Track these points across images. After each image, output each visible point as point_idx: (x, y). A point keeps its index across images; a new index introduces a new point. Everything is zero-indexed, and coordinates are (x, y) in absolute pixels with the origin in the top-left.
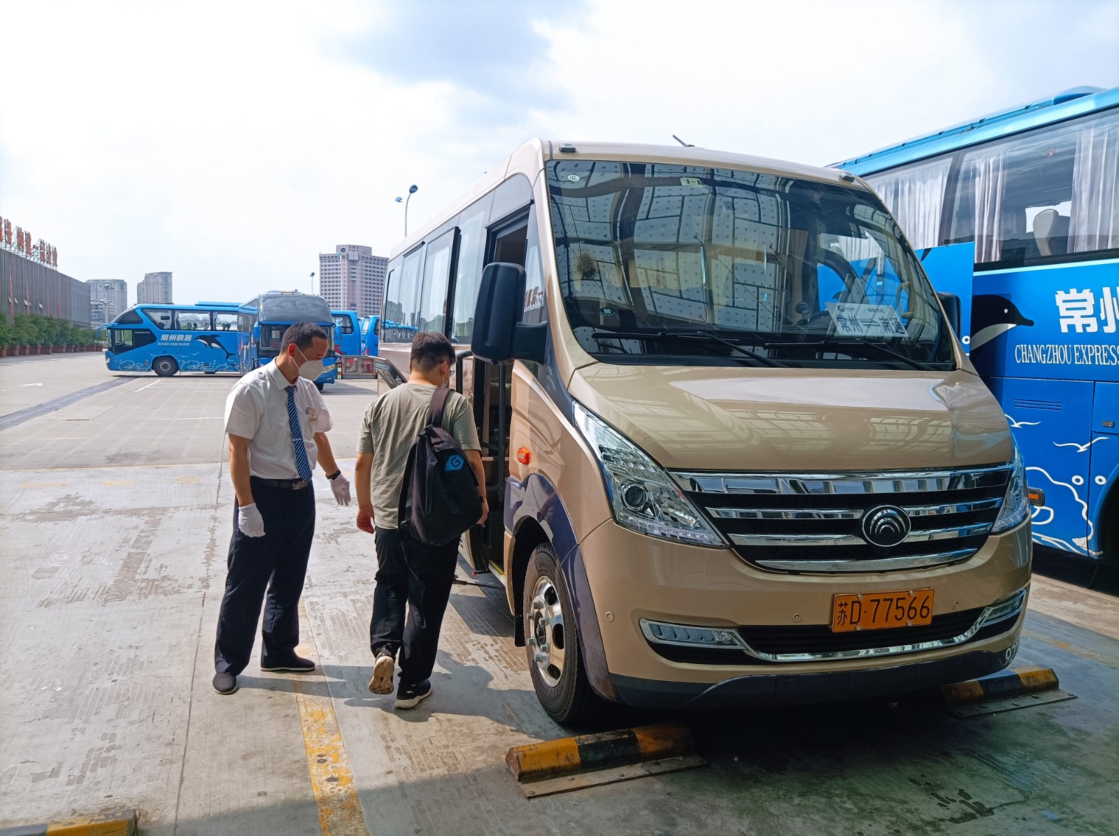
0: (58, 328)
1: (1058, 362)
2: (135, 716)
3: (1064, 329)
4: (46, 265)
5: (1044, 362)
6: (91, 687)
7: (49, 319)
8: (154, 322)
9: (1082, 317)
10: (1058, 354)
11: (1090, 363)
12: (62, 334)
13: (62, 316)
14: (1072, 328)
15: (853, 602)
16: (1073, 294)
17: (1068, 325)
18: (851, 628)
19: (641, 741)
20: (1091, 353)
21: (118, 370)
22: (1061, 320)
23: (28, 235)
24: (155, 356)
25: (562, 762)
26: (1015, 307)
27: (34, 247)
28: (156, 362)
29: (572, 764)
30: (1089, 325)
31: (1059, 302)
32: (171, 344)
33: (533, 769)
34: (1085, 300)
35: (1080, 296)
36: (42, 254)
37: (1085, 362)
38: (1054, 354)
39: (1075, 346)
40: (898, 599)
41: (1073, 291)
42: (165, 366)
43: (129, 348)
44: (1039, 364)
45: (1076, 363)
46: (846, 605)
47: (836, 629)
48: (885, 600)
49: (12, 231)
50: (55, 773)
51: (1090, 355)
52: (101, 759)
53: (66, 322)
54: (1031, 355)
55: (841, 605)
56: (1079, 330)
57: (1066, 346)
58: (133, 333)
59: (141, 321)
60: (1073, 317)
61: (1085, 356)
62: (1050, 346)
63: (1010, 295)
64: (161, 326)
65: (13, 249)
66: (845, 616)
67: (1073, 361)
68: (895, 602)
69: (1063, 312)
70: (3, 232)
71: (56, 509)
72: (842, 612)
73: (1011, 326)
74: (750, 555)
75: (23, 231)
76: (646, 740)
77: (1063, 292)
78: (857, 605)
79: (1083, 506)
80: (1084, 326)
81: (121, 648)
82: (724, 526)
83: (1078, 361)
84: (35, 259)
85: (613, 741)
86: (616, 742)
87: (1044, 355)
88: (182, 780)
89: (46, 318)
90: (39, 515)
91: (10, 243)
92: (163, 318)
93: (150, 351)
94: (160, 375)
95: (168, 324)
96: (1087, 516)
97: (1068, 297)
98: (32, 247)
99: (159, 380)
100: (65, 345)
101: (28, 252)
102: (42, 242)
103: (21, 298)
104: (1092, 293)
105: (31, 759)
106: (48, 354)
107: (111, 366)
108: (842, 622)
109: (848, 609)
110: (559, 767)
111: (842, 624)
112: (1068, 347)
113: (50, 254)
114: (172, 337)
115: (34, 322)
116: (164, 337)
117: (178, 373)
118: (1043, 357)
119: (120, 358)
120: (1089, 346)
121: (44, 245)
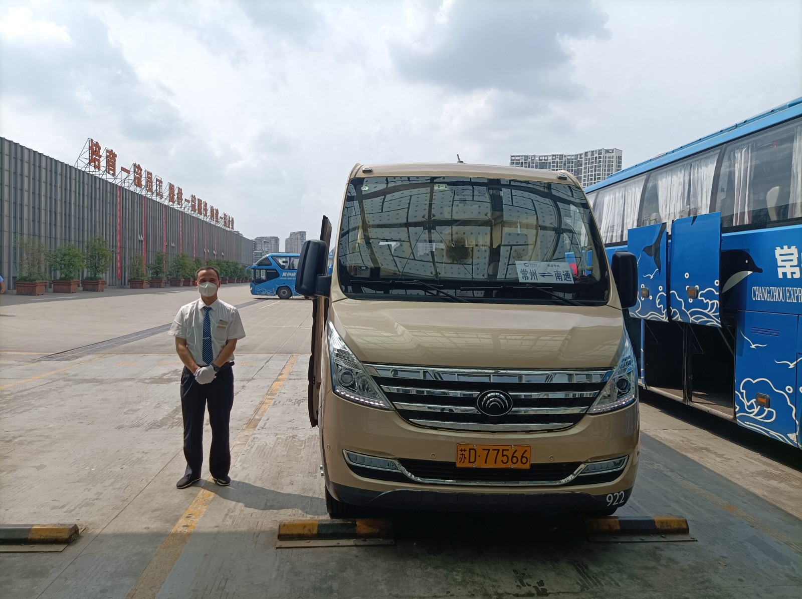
0: (232, 268)
1: (777, 300)
2: (118, 486)
3: (780, 276)
4: (227, 229)
5: (769, 300)
6: (109, 470)
7: (227, 262)
8: (279, 264)
9: (791, 266)
10: (776, 294)
11: (796, 301)
12: (235, 272)
13: (235, 261)
14: (785, 274)
15: (470, 449)
16: (786, 250)
17: (783, 273)
18: (470, 465)
19: (359, 526)
20: (796, 294)
21: (257, 294)
22: (778, 268)
23: (217, 211)
24: (278, 286)
25: (306, 532)
26: (752, 259)
27: (220, 217)
28: (279, 290)
29: (312, 534)
30: (795, 273)
31: (777, 256)
32: (288, 279)
33: (287, 533)
34: (792, 254)
35: (789, 251)
36: (225, 222)
37: (792, 300)
38: (774, 294)
39: (787, 288)
40: (503, 450)
41: (786, 247)
42: (284, 293)
43: (264, 281)
44: (765, 301)
45: (788, 301)
46: (465, 450)
47: (459, 465)
48: (493, 450)
49: (208, 208)
50: (63, 507)
51: (795, 295)
52: (88, 504)
53: (237, 264)
54: (761, 295)
55: (461, 450)
56: (789, 276)
57: (781, 288)
58: (266, 271)
59: (271, 264)
60: (785, 267)
61: (792, 296)
62: (772, 288)
63: (749, 250)
64: (283, 267)
65: (208, 220)
66: (465, 457)
67: (786, 299)
68: (501, 452)
69: (780, 263)
70: (202, 209)
71: (165, 377)
72: (462, 454)
73: (750, 273)
74: (406, 415)
75: (214, 208)
76: (362, 526)
77: (779, 248)
78: (473, 452)
79: (792, 409)
80: (793, 273)
81: (138, 452)
82: (391, 397)
83: (789, 300)
84: (221, 225)
85: (341, 524)
86: (342, 525)
87: (769, 295)
88: (116, 517)
89: (225, 262)
90: (152, 380)
91: (206, 216)
92: (283, 262)
93: (275, 283)
94: (281, 298)
95: (287, 265)
96: (796, 417)
97: (783, 252)
98: (219, 218)
99: (279, 301)
100: (236, 278)
101: (217, 221)
102: (225, 215)
103: (211, 250)
104: (796, 249)
105: (57, 500)
106: (226, 284)
107: (253, 292)
108: (463, 461)
109: (467, 454)
110: (303, 534)
111: (463, 462)
112: (783, 289)
113: (229, 221)
114: (289, 274)
115: (218, 265)
116: (284, 274)
117: (291, 298)
118: (768, 296)
119: (258, 287)
120: (795, 288)
121: (226, 216)
